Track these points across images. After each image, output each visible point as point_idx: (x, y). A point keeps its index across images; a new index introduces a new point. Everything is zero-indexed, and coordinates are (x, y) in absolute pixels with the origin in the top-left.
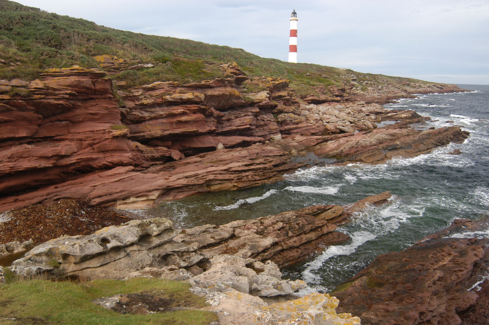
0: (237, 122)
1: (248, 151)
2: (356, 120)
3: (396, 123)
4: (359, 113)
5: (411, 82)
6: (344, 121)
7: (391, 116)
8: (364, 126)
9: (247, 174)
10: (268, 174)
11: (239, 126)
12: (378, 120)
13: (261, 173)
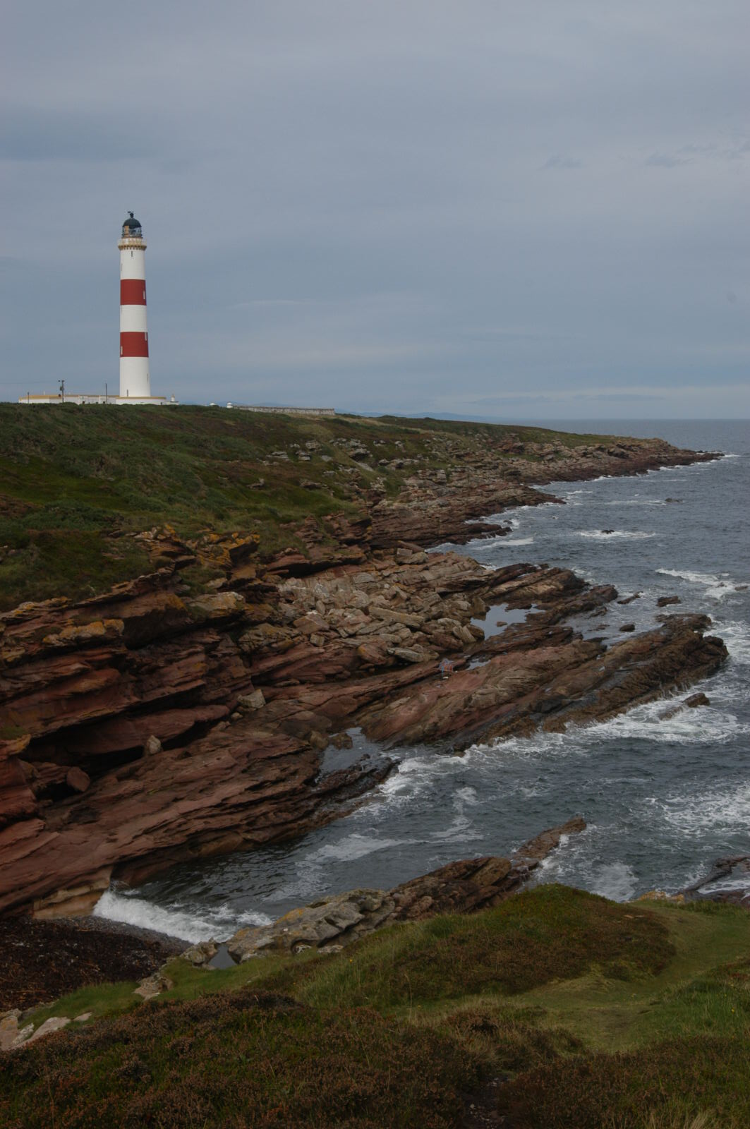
0: (175, 673)
1: (229, 751)
2: (421, 617)
3: (530, 617)
4: (419, 589)
5: (529, 440)
6: (394, 628)
7: (510, 591)
8: (454, 640)
9: (264, 808)
10: (302, 803)
11: (179, 684)
12: (478, 610)
13: (289, 803)
